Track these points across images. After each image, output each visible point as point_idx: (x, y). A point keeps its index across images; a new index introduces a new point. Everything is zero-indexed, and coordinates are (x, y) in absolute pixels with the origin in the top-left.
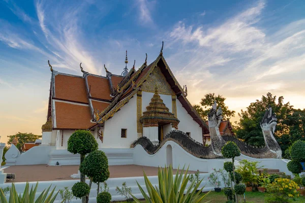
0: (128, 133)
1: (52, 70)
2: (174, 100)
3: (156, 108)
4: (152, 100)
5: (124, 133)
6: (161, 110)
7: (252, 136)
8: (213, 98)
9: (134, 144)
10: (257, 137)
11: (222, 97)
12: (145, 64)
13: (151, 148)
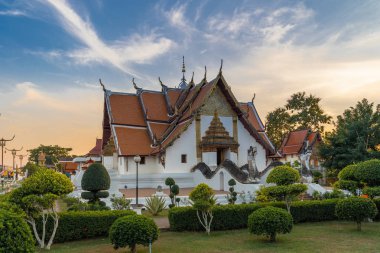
0: (188, 158)
1: (105, 90)
2: (235, 122)
3: (214, 133)
4: (211, 123)
5: (184, 159)
6: (220, 135)
7: (338, 153)
8: (303, 99)
9: (194, 169)
10: (343, 155)
11: (316, 97)
12: (205, 79)
13: (208, 173)
